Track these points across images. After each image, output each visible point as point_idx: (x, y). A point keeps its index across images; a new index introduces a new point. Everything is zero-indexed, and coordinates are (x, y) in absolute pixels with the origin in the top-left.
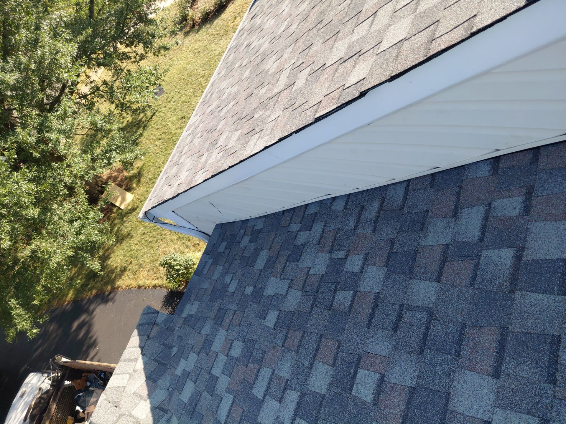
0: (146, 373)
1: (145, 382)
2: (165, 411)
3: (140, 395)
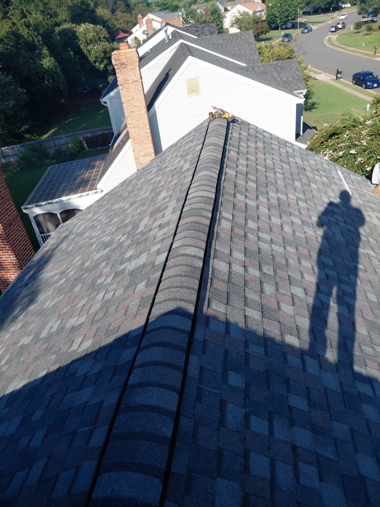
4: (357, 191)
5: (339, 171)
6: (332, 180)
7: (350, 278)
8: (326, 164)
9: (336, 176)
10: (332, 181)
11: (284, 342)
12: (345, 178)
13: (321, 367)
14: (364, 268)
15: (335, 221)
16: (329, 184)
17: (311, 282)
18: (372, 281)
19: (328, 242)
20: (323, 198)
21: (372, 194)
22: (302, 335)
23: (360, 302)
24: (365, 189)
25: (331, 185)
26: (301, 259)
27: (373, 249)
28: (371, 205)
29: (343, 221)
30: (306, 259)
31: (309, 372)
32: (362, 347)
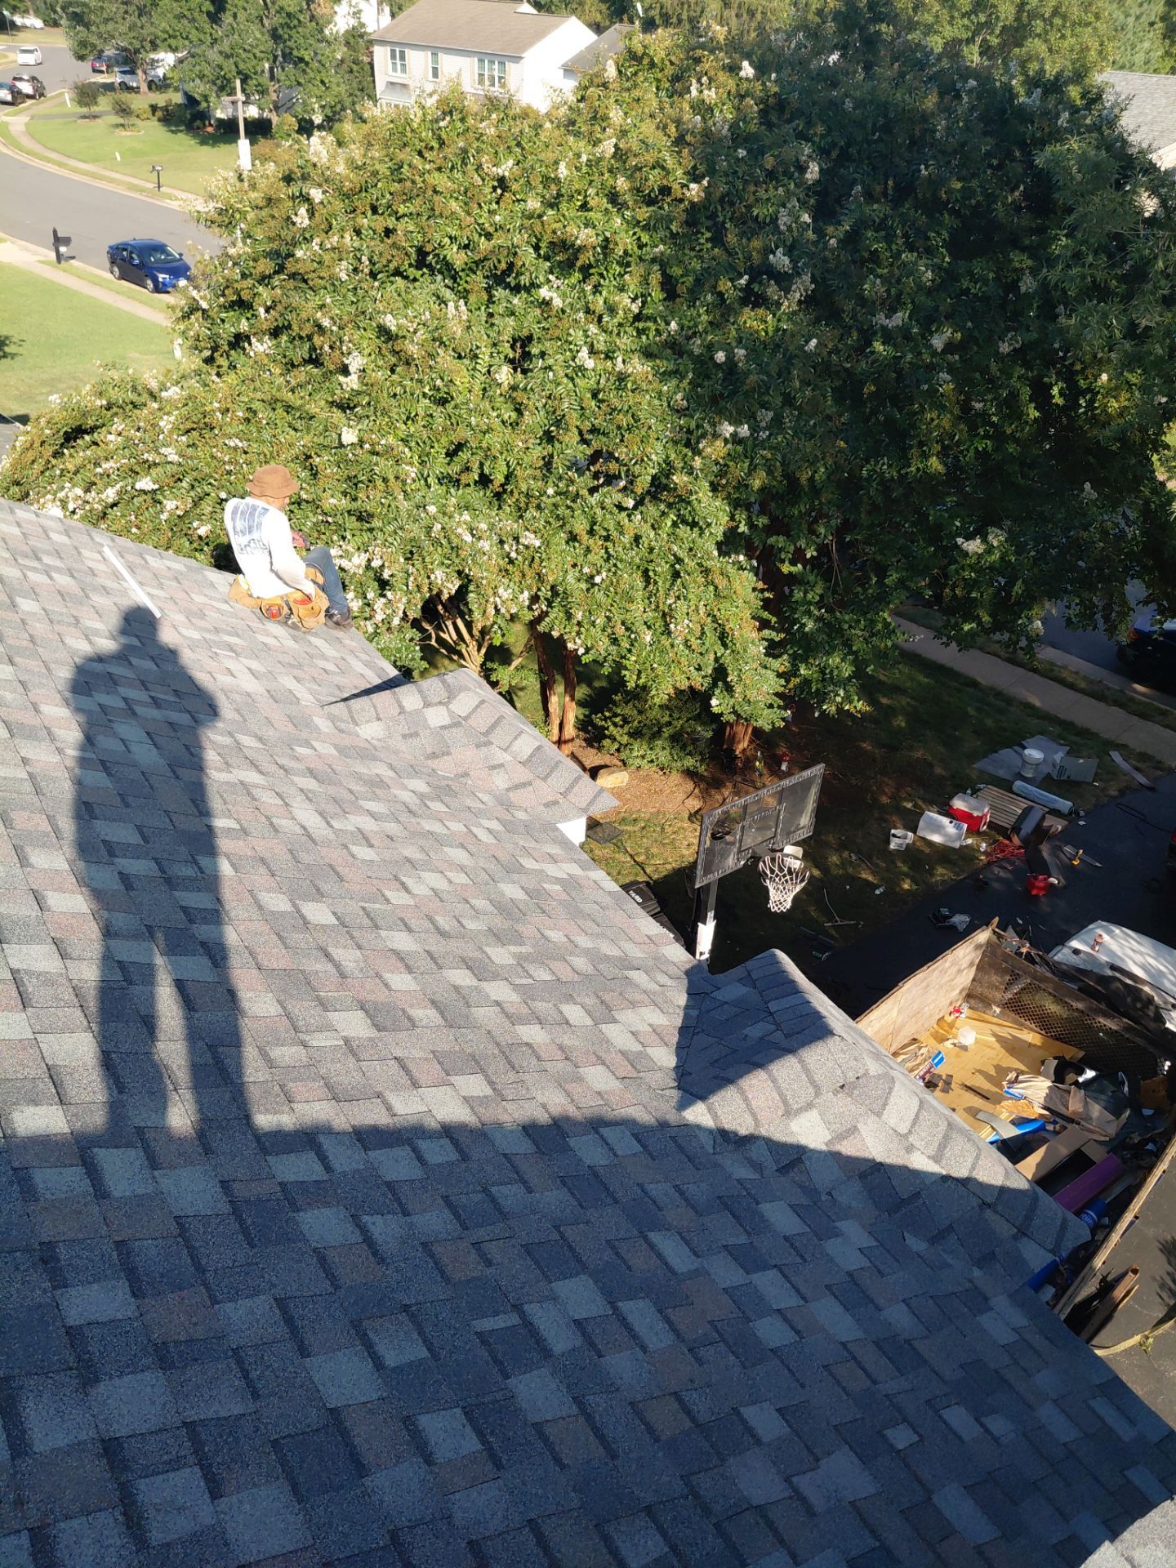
0: (891, 1167)
1: (871, 1157)
2: (783, 1170)
3: (844, 1138)
4: (176, 603)
5: (106, 550)
6: (89, 579)
7: (200, 868)
8: (59, 533)
9: (102, 567)
10: (87, 583)
11: (15, 1137)
12: (131, 569)
13: (153, 1163)
14: (238, 827)
15: (122, 705)
16: (82, 594)
17: (74, 915)
18: (267, 855)
19: (109, 774)
20: (68, 640)
21: (225, 607)
22: (72, 1091)
23: (241, 928)
24: (201, 593)
25: (87, 597)
26: (28, 849)
27: (254, 765)
28: (227, 638)
29: (150, 700)
30: (44, 845)
31: (116, 1194)
32: (271, 1054)
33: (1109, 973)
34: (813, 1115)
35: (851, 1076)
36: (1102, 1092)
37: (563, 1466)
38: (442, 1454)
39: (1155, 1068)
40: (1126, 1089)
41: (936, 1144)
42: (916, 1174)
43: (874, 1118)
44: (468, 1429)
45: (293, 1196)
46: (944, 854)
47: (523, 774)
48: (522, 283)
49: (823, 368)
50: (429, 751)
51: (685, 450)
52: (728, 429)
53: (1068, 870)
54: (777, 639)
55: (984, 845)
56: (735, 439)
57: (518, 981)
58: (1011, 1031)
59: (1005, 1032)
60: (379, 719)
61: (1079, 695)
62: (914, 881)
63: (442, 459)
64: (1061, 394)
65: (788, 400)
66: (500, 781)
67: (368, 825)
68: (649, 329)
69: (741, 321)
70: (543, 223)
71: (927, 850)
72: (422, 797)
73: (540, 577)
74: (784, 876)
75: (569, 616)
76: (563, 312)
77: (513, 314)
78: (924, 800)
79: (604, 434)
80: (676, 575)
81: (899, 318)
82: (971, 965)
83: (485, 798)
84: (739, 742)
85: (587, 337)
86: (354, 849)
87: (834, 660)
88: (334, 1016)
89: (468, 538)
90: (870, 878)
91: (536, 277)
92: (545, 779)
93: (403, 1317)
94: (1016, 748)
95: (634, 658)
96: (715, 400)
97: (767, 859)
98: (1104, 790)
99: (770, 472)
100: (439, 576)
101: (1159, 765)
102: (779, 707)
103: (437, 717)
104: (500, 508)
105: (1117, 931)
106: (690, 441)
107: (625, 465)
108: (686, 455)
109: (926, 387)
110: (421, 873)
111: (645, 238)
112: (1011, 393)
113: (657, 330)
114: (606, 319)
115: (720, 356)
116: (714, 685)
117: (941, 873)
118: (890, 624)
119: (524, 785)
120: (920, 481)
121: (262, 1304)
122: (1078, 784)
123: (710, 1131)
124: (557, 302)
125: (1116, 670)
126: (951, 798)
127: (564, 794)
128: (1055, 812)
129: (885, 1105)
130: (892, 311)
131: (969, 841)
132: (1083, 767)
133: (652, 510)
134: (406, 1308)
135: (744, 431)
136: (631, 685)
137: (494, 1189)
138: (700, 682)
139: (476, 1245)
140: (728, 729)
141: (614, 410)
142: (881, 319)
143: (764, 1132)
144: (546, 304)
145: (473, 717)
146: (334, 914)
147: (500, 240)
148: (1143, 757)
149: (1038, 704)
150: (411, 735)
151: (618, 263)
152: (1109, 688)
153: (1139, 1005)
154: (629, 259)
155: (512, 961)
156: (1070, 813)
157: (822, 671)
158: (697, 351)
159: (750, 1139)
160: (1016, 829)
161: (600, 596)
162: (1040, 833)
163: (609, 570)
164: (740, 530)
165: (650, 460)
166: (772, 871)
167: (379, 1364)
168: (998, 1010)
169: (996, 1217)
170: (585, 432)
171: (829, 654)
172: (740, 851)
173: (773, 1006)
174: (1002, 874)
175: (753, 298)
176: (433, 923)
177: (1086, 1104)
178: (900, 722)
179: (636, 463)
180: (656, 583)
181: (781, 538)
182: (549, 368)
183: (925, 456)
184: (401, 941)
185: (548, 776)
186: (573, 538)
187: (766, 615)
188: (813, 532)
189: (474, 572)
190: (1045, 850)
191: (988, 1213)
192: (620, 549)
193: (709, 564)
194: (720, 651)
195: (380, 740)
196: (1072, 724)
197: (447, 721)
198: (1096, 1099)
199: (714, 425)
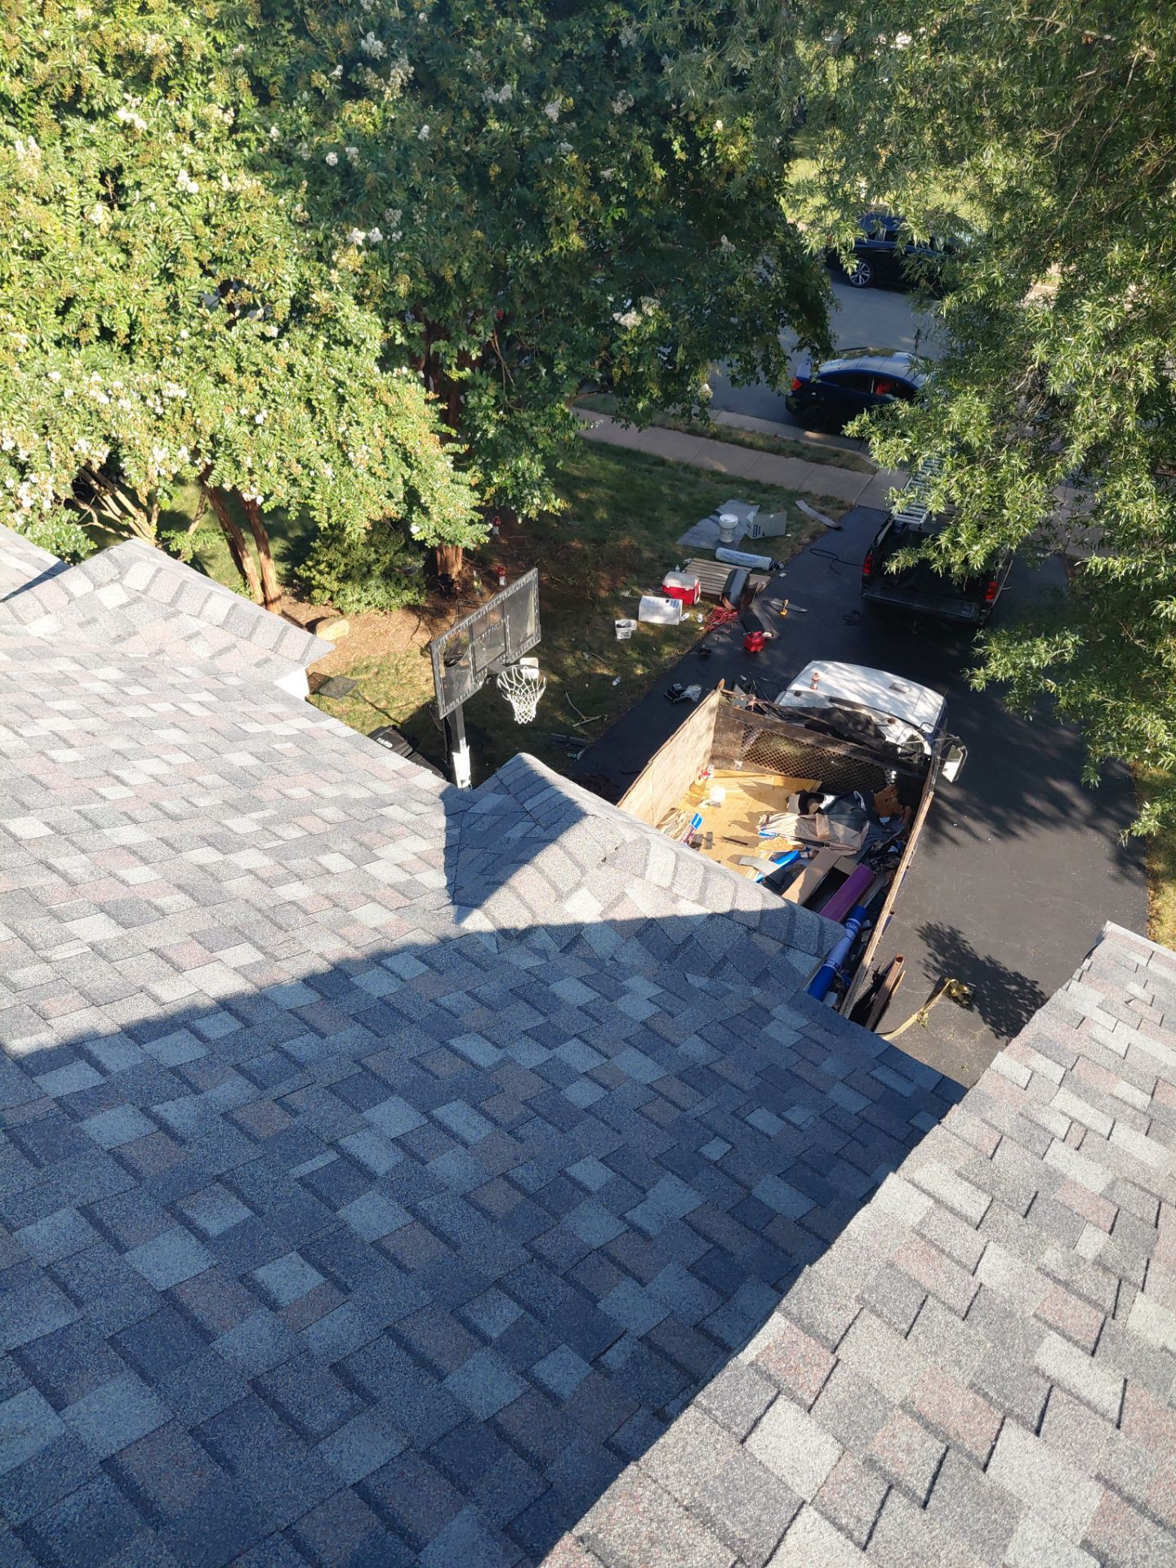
3: (615, 906)
33: (830, 705)
34: (583, 892)
35: (610, 848)
36: (842, 812)
37: (408, 1272)
38: (285, 1299)
39: (883, 781)
40: (863, 804)
41: (697, 889)
42: (685, 920)
43: (638, 880)
44: (307, 1266)
45: (71, 1109)
46: (668, 634)
47: (223, 638)
48: (96, 108)
49: (443, 157)
50: (113, 634)
51: (319, 265)
52: (358, 236)
53: (778, 622)
54: (462, 451)
55: (700, 616)
56: (369, 245)
57: (267, 846)
58: (755, 779)
59: (752, 781)
60: (47, 612)
61: (759, 453)
62: (644, 664)
63: (52, 319)
64: (682, 149)
65: (414, 194)
66: (201, 650)
67: (63, 725)
68: (248, 140)
69: (345, 115)
70: (100, 33)
71: (652, 633)
72: (117, 684)
73: (196, 429)
74: (524, 687)
75: (238, 465)
76: (150, 134)
77: (93, 144)
78: (639, 586)
79: (227, 261)
80: (342, 400)
81: (506, 93)
82: (709, 729)
83: (188, 671)
84: (453, 566)
85: (183, 158)
86: (53, 754)
87: (523, 463)
88: (72, 926)
89: (104, 399)
90: (605, 672)
91: (110, 99)
92: (249, 638)
93: (218, 1187)
94: (712, 517)
95: (319, 497)
96: (337, 206)
97: (504, 674)
98: (797, 539)
99: (413, 275)
100: (83, 445)
101: (841, 505)
102: (480, 521)
103: (112, 596)
104: (132, 361)
105: (830, 666)
106: (321, 254)
107: (259, 291)
108: (321, 270)
109: (550, 160)
110: (134, 762)
111: (221, 38)
112: (634, 156)
113: (258, 140)
114: (199, 135)
115: (332, 158)
116: (411, 511)
117: (669, 651)
118: (568, 414)
119: (228, 649)
120: (565, 261)
121: (65, 1217)
122: (773, 539)
123: (491, 934)
124: (141, 125)
125: (787, 422)
126: (663, 578)
127: (274, 650)
128: (758, 570)
129: (646, 866)
130: (499, 84)
131: (687, 615)
132: (774, 521)
133: (299, 335)
134: (218, 1178)
135: (376, 234)
136: (323, 525)
137: (285, 1045)
138: (394, 510)
139: (278, 1100)
140: (439, 555)
141: (232, 233)
142: (490, 94)
143: (542, 921)
144: (127, 128)
145: (153, 589)
146: (47, 824)
147: (56, 60)
148: (826, 500)
149: (724, 470)
150: (89, 622)
151: (198, 70)
152: (784, 441)
153: (860, 728)
154: (209, 64)
155: (256, 828)
156: (771, 569)
157: (515, 476)
158: (306, 156)
159: (530, 931)
160: (726, 594)
161: (266, 437)
162: (748, 593)
163: (270, 408)
164: (398, 342)
165: (284, 282)
166: (511, 685)
167: (202, 1236)
168: (740, 763)
169: (762, 939)
170: (205, 263)
171: (517, 456)
172: (475, 673)
173: (528, 806)
174: (722, 639)
175: (353, 91)
176: (160, 810)
177: (831, 826)
178: (602, 514)
179: (269, 288)
180: (322, 412)
181: (442, 343)
182: (148, 199)
183: (564, 234)
184: (129, 835)
185: (251, 634)
186: (221, 380)
187: (444, 428)
188: (472, 332)
189: (123, 434)
190: (755, 608)
191: (755, 936)
192: (275, 382)
193: (373, 382)
194: (407, 473)
195: (55, 634)
196: (758, 482)
197: (125, 599)
198: (839, 821)
199: (342, 233)
